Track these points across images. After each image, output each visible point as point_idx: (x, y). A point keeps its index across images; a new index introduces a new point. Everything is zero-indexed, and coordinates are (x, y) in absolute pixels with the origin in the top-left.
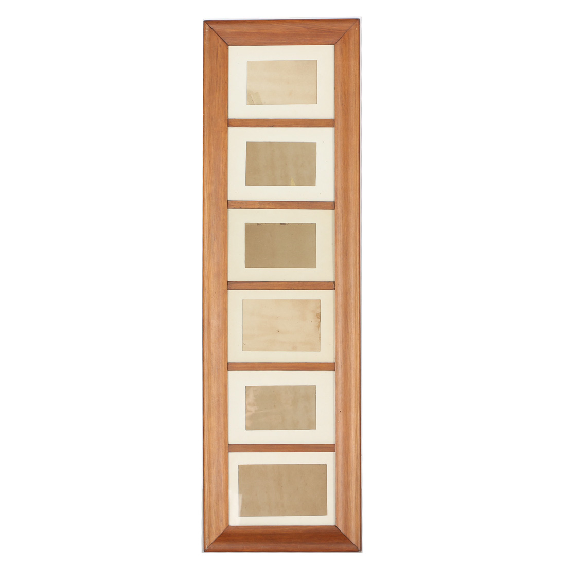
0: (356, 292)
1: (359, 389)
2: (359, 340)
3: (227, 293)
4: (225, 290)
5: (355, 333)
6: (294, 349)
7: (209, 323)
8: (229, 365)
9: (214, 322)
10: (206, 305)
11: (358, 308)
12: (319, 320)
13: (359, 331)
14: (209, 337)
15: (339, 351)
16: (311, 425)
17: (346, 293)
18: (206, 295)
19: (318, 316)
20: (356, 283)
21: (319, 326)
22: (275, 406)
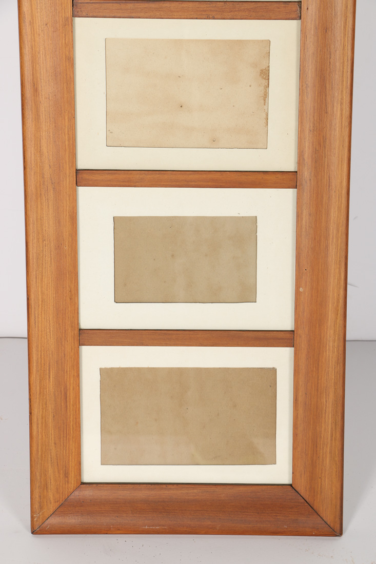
0: (345, 27)
1: (344, 228)
2: (347, 130)
3: (72, 25)
4: (67, 19)
5: (342, 114)
6: (214, 143)
7: (36, 90)
8: (80, 176)
9: (47, 89)
10: (27, 50)
11: (350, 62)
12: (264, 82)
13: (348, 109)
14: (37, 118)
15: (307, 149)
16: (247, 294)
17: (324, 29)
18: (27, 29)
19: (265, 74)
20: (347, 7)
21: (265, 96)
22: (173, 256)
